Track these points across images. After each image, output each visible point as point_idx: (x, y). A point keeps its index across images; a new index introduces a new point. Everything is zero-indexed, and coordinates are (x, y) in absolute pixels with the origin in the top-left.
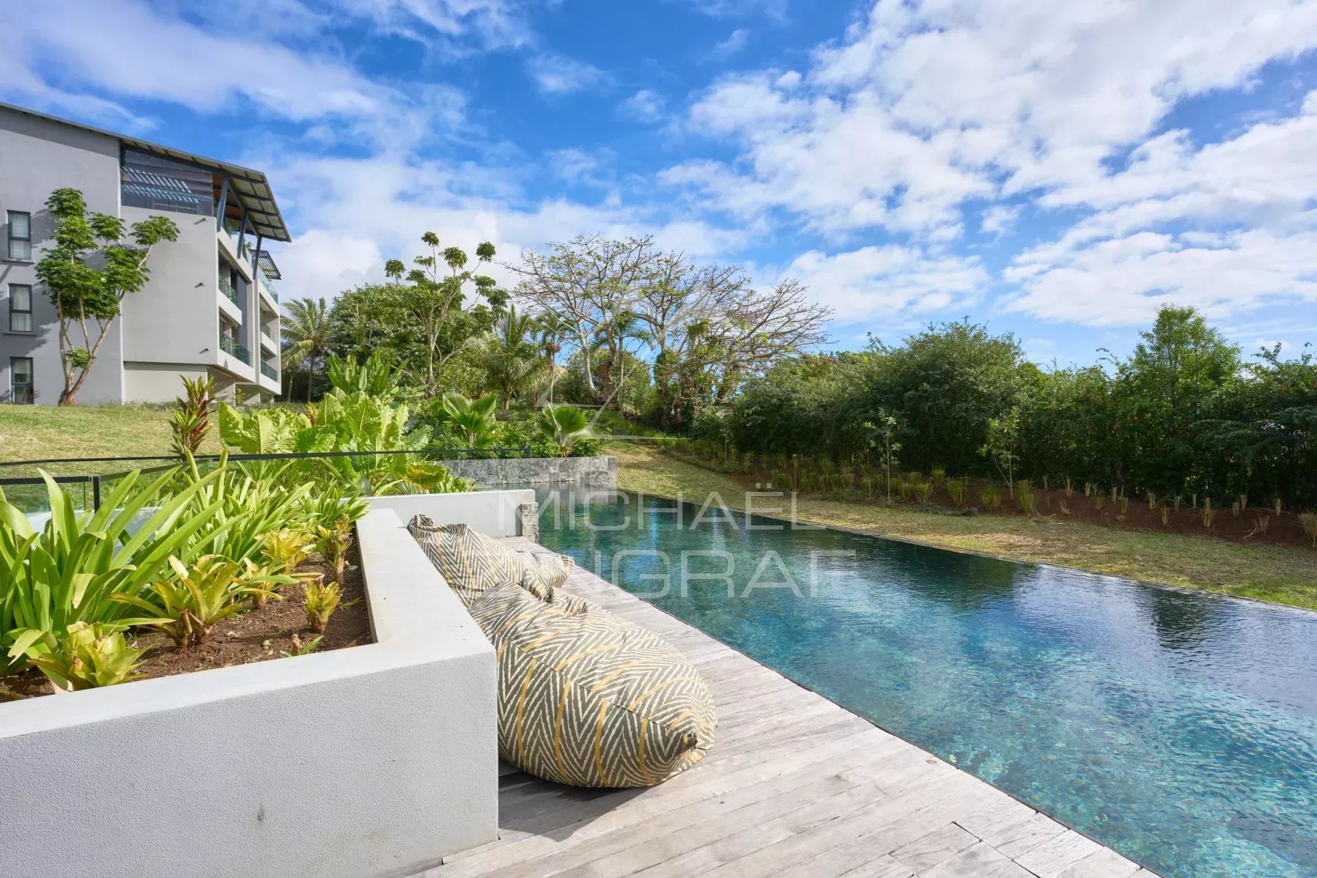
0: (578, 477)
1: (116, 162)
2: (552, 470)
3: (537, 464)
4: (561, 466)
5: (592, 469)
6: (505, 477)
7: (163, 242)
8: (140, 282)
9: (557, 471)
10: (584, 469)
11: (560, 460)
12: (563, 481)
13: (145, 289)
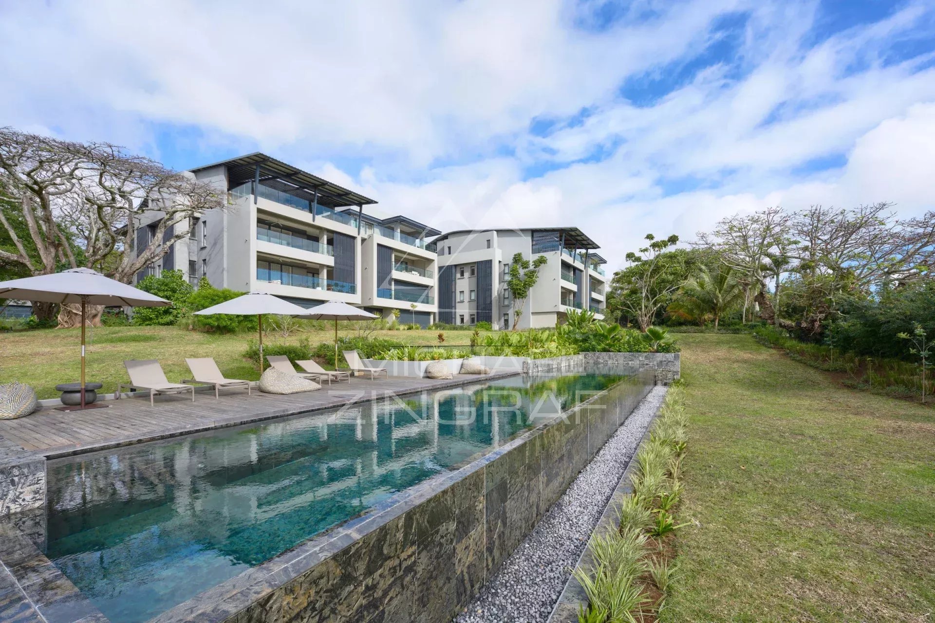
0: (655, 363)
1: (530, 239)
2: (641, 358)
3: (633, 355)
4: (646, 357)
5: (664, 359)
6: (617, 361)
7: (542, 265)
8: (534, 283)
9: (643, 359)
10: (659, 359)
11: (645, 354)
12: (647, 364)
13: (535, 285)
